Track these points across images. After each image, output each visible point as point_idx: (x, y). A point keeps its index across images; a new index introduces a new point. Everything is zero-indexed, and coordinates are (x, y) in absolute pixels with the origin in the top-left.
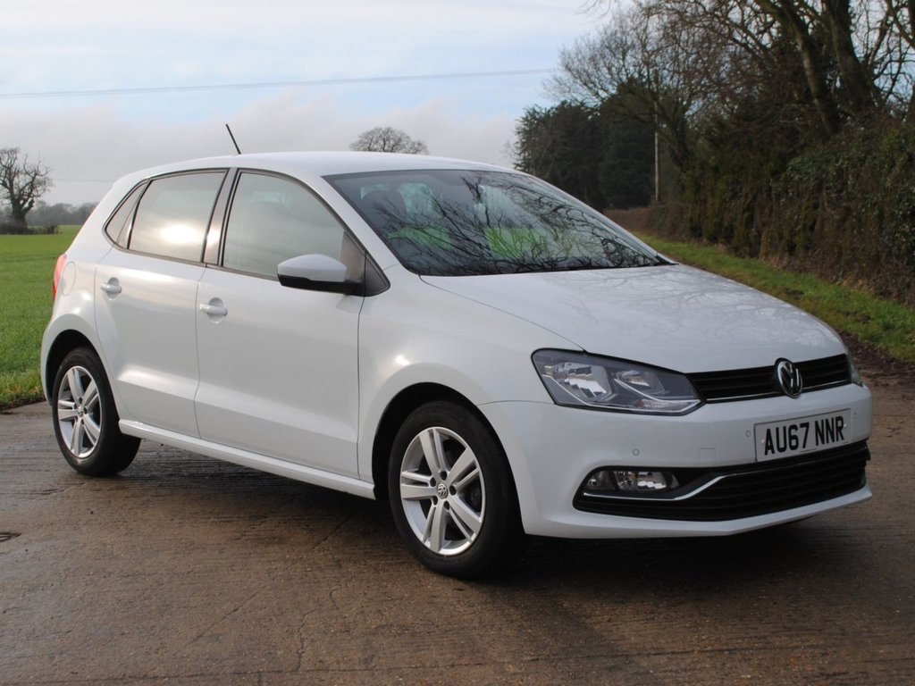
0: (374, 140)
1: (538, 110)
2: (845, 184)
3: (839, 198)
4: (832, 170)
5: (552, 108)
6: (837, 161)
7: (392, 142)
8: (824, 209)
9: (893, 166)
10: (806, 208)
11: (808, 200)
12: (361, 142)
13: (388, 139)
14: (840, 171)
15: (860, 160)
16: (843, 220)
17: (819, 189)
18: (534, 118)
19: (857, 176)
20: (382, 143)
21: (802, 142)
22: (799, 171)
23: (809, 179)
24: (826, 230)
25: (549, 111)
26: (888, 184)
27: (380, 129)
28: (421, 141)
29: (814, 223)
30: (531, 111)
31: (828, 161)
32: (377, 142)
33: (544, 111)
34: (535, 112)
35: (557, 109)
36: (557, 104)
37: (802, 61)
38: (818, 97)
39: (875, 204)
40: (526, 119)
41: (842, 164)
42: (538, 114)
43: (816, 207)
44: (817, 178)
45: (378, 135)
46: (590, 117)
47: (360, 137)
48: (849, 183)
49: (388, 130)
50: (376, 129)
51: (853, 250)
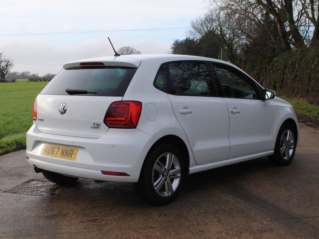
0: (124, 50)
1: (178, 41)
2: (295, 67)
3: (292, 71)
4: (290, 62)
5: (183, 40)
6: (292, 59)
7: (130, 51)
8: (287, 75)
9: (314, 61)
10: (280, 74)
11: (281, 72)
12: (119, 51)
13: (128, 50)
14: (293, 62)
15: (300, 59)
16: (294, 79)
17: (285, 68)
18: (177, 43)
19: (299, 64)
20: (126, 51)
21: (277, 52)
22: (277, 62)
23: (282, 65)
24: (288, 82)
25: (182, 41)
26: (312, 67)
27: (126, 47)
28: (140, 51)
29: (283, 80)
30: (176, 41)
31: (288, 59)
32: (125, 51)
33: (180, 41)
34: (177, 41)
35: (185, 40)
36: (185, 38)
37: (277, 26)
38: (282, 38)
39: (307, 73)
40: (174, 44)
41: (294, 60)
42: (178, 42)
43: (284, 74)
44: (284, 65)
45: (125, 49)
46: (196, 44)
47: (119, 49)
48: (296, 66)
49: (129, 47)
50: (124, 47)
51: (298, 88)
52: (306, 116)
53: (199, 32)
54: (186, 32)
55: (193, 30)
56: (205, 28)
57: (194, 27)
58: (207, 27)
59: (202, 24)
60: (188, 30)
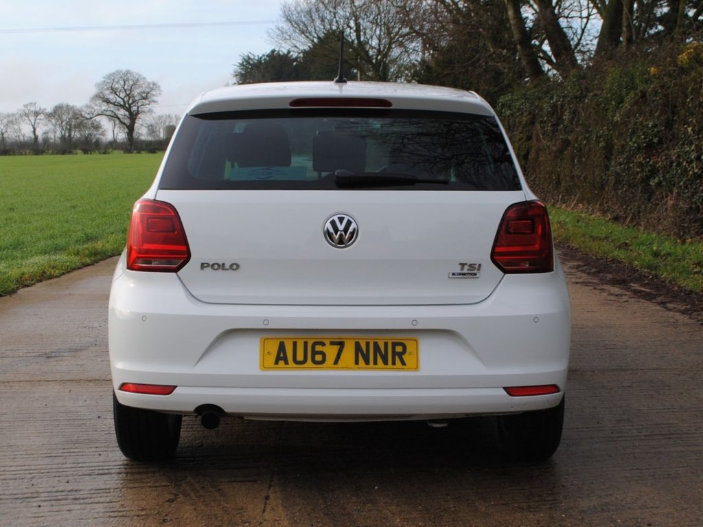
0: (116, 80)
1: (252, 57)
2: (560, 119)
3: (554, 131)
4: (547, 107)
5: (264, 55)
6: (552, 98)
7: (131, 83)
8: (538, 140)
9: (621, 101)
10: (520, 140)
11: (521, 133)
12: (104, 82)
13: (128, 80)
14: (554, 106)
15: (576, 97)
16: (561, 151)
17: (532, 122)
18: (249, 63)
19: (574, 113)
20: (122, 83)
21: (506, 82)
22: (509, 107)
23: (522, 114)
24: (541, 159)
25: (261, 58)
26: (617, 118)
27: (121, 71)
28: (155, 81)
29: (528, 153)
30: (246, 58)
31: (540, 99)
32: (118, 82)
33: (257, 58)
34: (249, 58)
35: (268, 56)
36: (268, 51)
37: (506, 11)
38: (520, 44)
39: (601, 136)
40: (242, 64)
41: (557, 101)
42: (252, 60)
43: (529, 138)
44: (530, 113)
45: (119, 76)
46: (295, 64)
47: (104, 78)
48: (564, 118)
49: (128, 72)
50: (117, 72)
51: (572, 177)
52: (620, 262)
53: (303, 33)
54: (270, 31)
55: (286, 26)
56: (318, 23)
57: (289, 20)
58: (323, 20)
59: (309, 12)
60: (274, 28)
